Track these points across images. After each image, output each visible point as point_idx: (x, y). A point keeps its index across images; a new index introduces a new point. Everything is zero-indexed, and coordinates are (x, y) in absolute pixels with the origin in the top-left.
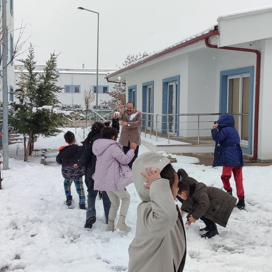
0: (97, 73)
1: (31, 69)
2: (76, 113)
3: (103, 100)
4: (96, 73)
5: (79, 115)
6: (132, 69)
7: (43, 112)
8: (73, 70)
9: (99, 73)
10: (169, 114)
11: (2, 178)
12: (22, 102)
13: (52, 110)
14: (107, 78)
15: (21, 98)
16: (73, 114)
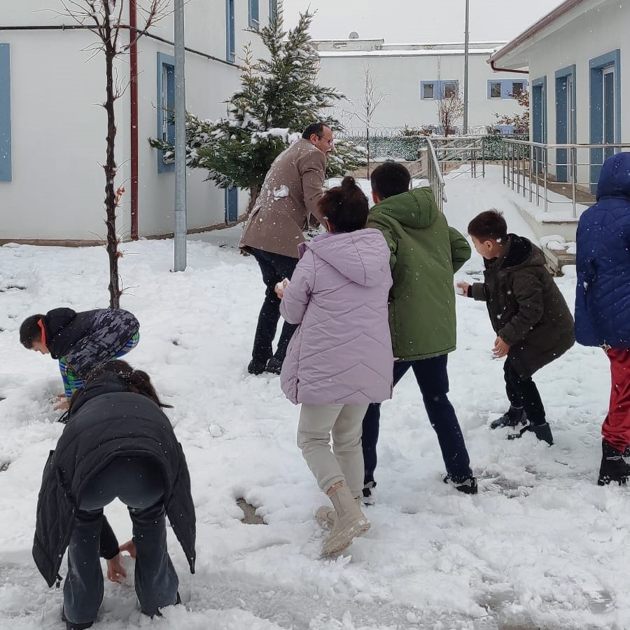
0: (466, 50)
1: (274, 48)
2: (348, 145)
3: (502, 114)
4: (463, 51)
5: (354, 148)
6: (531, 38)
7: (270, 143)
8: (442, 47)
9: (470, 51)
10: (571, 143)
11: (120, 290)
12: (241, 122)
13: (287, 138)
14: (492, 63)
15: (240, 112)
16: (340, 148)
